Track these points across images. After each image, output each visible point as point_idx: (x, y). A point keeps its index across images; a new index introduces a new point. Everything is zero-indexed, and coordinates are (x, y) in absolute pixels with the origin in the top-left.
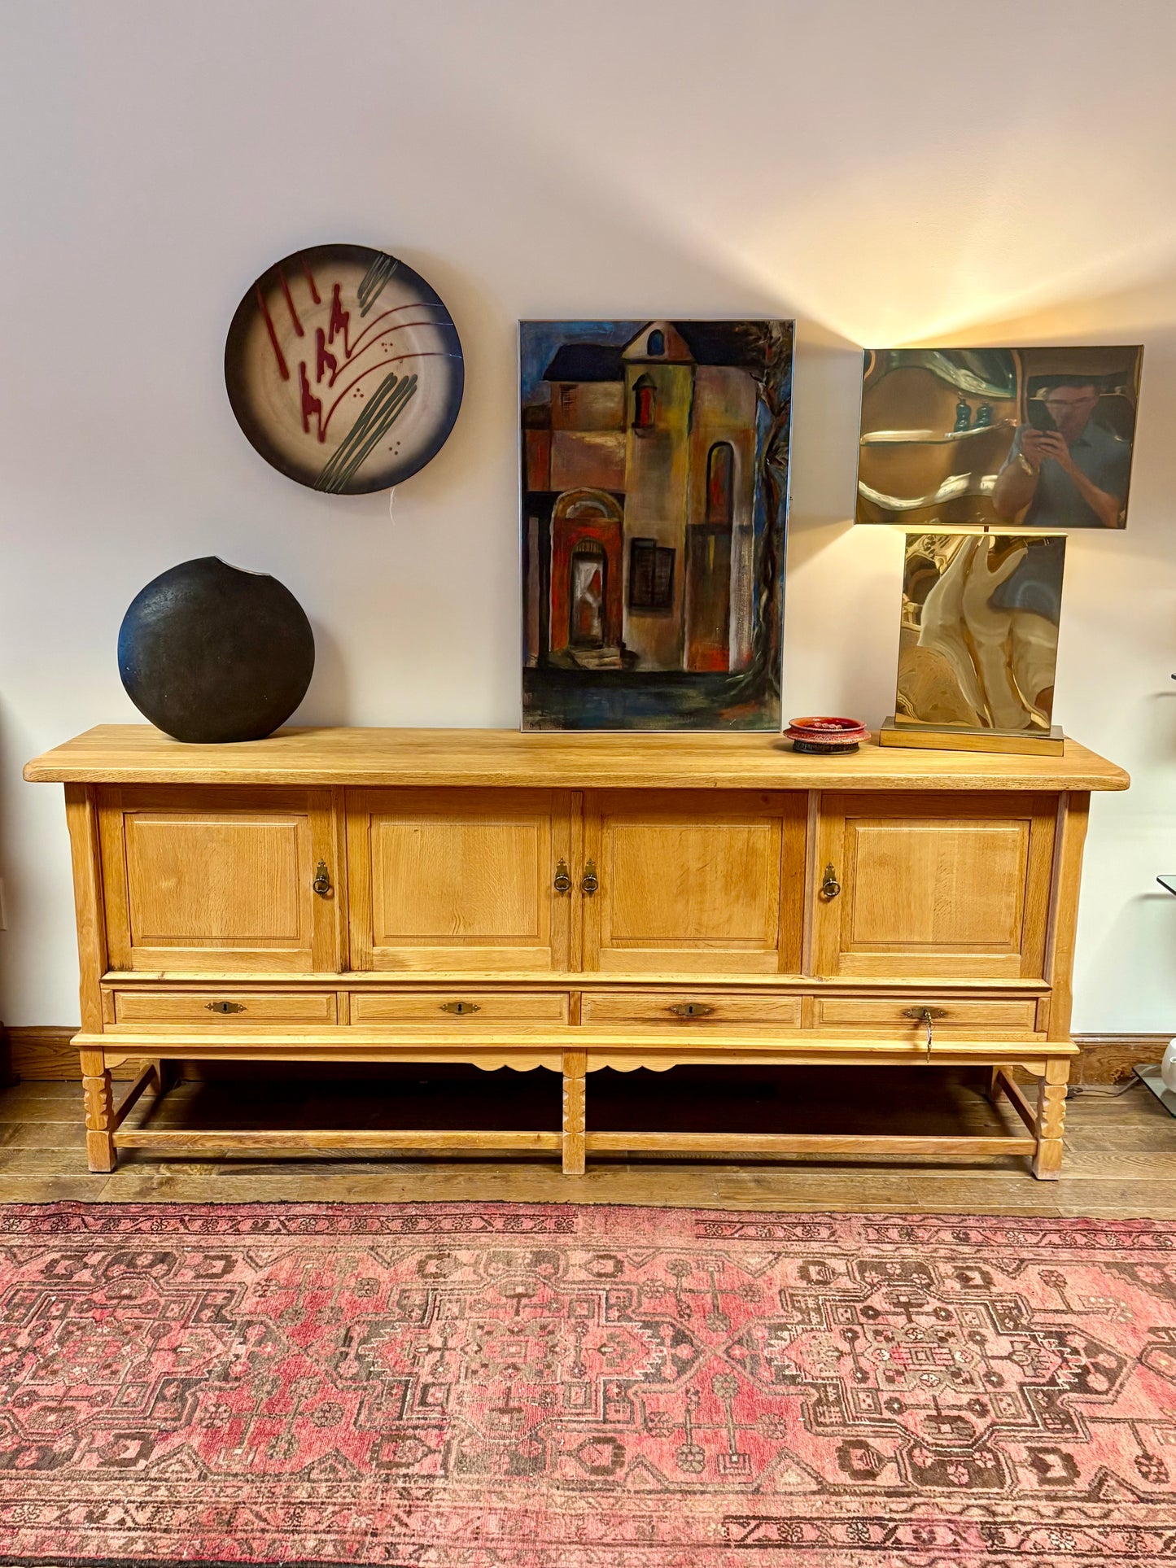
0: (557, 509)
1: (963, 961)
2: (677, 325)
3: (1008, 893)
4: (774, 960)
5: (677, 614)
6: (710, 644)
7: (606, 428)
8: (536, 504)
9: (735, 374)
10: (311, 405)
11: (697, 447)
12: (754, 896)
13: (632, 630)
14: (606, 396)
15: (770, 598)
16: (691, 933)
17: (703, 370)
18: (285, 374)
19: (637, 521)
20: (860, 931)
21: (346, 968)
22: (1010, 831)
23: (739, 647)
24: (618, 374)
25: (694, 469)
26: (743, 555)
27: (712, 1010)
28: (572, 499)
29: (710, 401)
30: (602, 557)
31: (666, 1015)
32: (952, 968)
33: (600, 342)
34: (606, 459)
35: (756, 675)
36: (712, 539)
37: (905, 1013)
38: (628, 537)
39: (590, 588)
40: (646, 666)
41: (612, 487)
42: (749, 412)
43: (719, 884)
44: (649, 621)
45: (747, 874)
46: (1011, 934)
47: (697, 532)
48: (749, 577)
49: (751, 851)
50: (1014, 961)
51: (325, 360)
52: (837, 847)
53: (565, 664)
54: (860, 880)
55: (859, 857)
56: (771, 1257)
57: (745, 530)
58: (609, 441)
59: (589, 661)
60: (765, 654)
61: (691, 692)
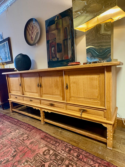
0: (50, 42)
1: (89, 102)
2: (60, 14)
3: (96, 89)
4: (61, 98)
5: (62, 52)
6: (66, 55)
7: (53, 30)
8: (48, 42)
9: (67, 17)
10: (32, 37)
11: (63, 29)
12: (58, 88)
13: (58, 55)
14: (53, 26)
15: (73, 48)
16: (51, 93)
17: (63, 18)
18: (30, 35)
19: (57, 41)
20: (72, 95)
21: (23, 94)
22: (96, 77)
23: (70, 55)
24: (54, 23)
25: (63, 32)
26: (69, 42)
27: (54, 105)
28: (51, 40)
29: (64, 22)
30: (54, 47)
31: (49, 105)
32: (87, 103)
33: (52, 20)
34: (54, 34)
35: (72, 59)
36: (66, 41)
37: (80, 110)
38: (57, 43)
39: (53, 51)
40: (60, 60)
41: (55, 37)
42: (69, 22)
43: (54, 86)
44: (59, 54)
45: (57, 85)
46: (98, 97)
47: (64, 40)
48: (70, 45)
49: (57, 81)
50: (99, 103)
51: (32, 32)
52: (68, 80)
53: (52, 61)
54: (71, 86)
55: (71, 82)
56: (45, 146)
57: (69, 39)
58: (54, 32)
59: (54, 60)
60: (73, 56)
61: (65, 62)
